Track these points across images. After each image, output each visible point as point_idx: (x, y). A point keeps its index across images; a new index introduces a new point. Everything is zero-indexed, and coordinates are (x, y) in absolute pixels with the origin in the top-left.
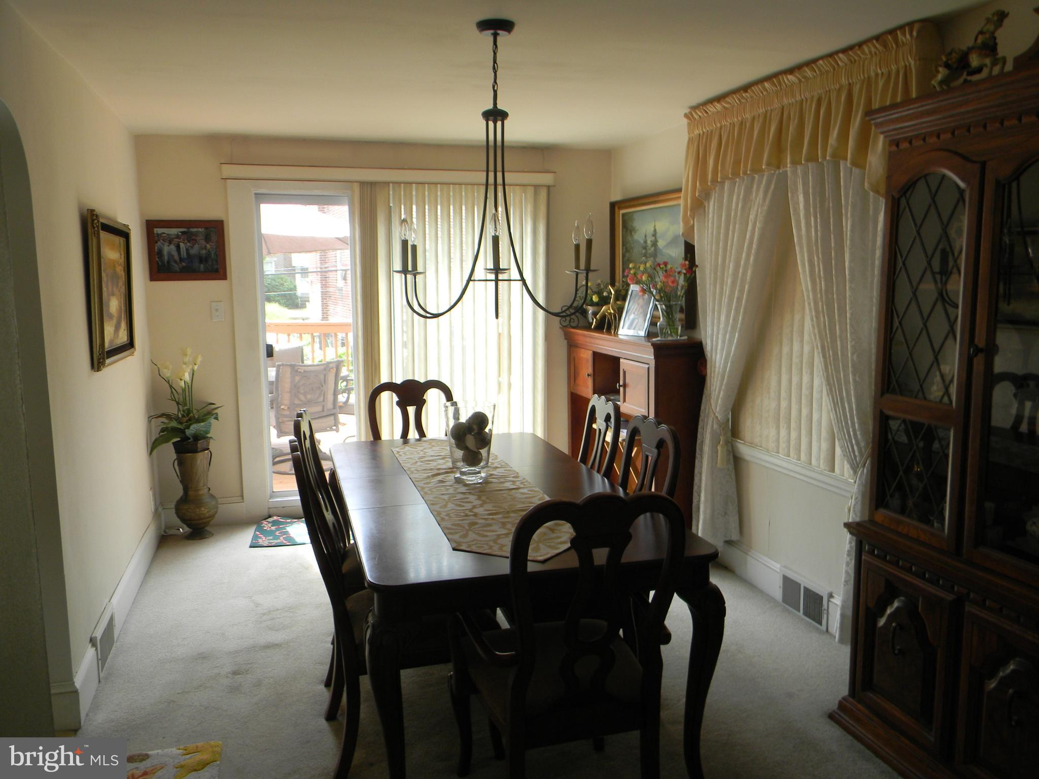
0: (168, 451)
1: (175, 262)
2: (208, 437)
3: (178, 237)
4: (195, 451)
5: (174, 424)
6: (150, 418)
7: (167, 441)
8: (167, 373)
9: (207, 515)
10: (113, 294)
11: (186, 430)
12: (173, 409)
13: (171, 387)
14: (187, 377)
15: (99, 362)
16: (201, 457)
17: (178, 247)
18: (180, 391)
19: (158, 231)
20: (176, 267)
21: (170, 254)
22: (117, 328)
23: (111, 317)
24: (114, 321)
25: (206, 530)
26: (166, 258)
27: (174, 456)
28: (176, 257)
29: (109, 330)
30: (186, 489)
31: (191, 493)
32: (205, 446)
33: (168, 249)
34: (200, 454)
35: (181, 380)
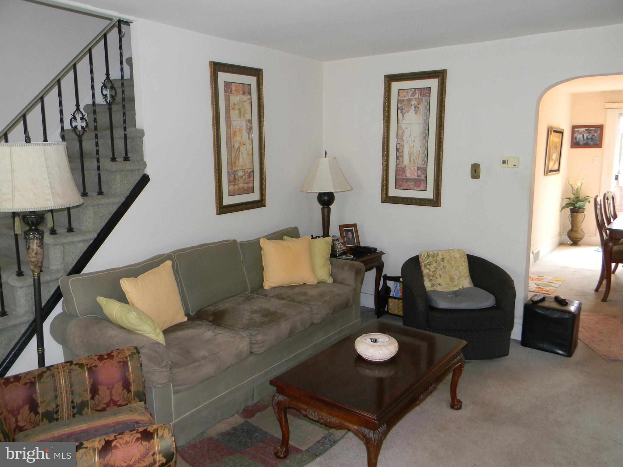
0: (568, 211)
1: (581, 141)
2: (584, 208)
3: (584, 132)
4: (578, 212)
5: (571, 201)
6: (563, 199)
7: (568, 207)
8: (571, 183)
9: (579, 237)
10: (554, 153)
11: (576, 204)
12: (572, 196)
13: (572, 188)
14: (579, 184)
15: (546, 173)
16: (580, 216)
17: (583, 136)
18: (576, 190)
19: (576, 129)
20: (581, 143)
21: (579, 138)
22: (555, 164)
23: (552, 160)
24: (554, 161)
25: (578, 244)
26: (578, 140)
27: (570, 214)
28: (582, 140)
29: (551, 164)
30: (572, 227)
31: (574, 228)
32: (582, 211)
33: (579, 137)
34: (580, 214)
35: (576, 185)
